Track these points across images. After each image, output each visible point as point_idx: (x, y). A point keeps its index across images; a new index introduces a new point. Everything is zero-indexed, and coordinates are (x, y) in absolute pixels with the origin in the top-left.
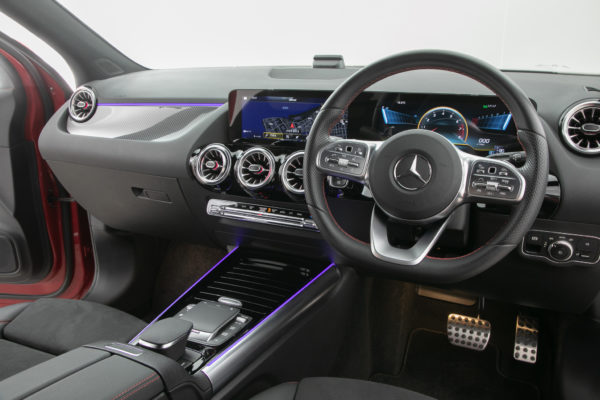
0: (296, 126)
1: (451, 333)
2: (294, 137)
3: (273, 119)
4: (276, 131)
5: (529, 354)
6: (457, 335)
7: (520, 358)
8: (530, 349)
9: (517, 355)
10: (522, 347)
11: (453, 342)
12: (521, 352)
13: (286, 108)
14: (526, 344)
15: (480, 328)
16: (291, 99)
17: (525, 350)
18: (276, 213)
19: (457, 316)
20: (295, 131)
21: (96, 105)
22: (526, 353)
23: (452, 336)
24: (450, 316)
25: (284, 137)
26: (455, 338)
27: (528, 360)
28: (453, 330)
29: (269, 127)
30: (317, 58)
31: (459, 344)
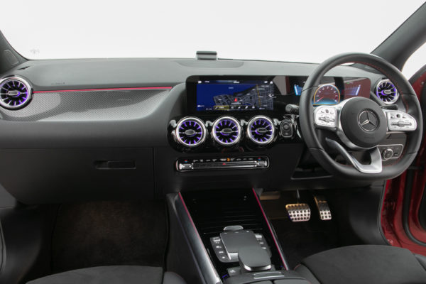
0: (239, 99)
1: (291, 216)
2: (237, 107)
3: (222, 96)
4: (224, 104)
5: (328, 215)
6: (295, 216)
7: (325, 219)
8: (327, 212)
9: (323, 217)
10: (324, 212)
11: (294, 221)
12: (324, 215)
13: (232, 88)
14: (324, 210)
15: (304, 208)
16: (235, 82)
17: (325, 213)
18: (234, 161)
19: (290, 205)
20: (238, 103)
21: (32, 93)
22: (326, 215)
23: (293, 217)
24: (287, 206)
25: (230, 108)
26: (294, 218)
27: (328, 218)
28: (292, 214)
29: (219, 102)
30: (199, 53)
31: (297, 220)
